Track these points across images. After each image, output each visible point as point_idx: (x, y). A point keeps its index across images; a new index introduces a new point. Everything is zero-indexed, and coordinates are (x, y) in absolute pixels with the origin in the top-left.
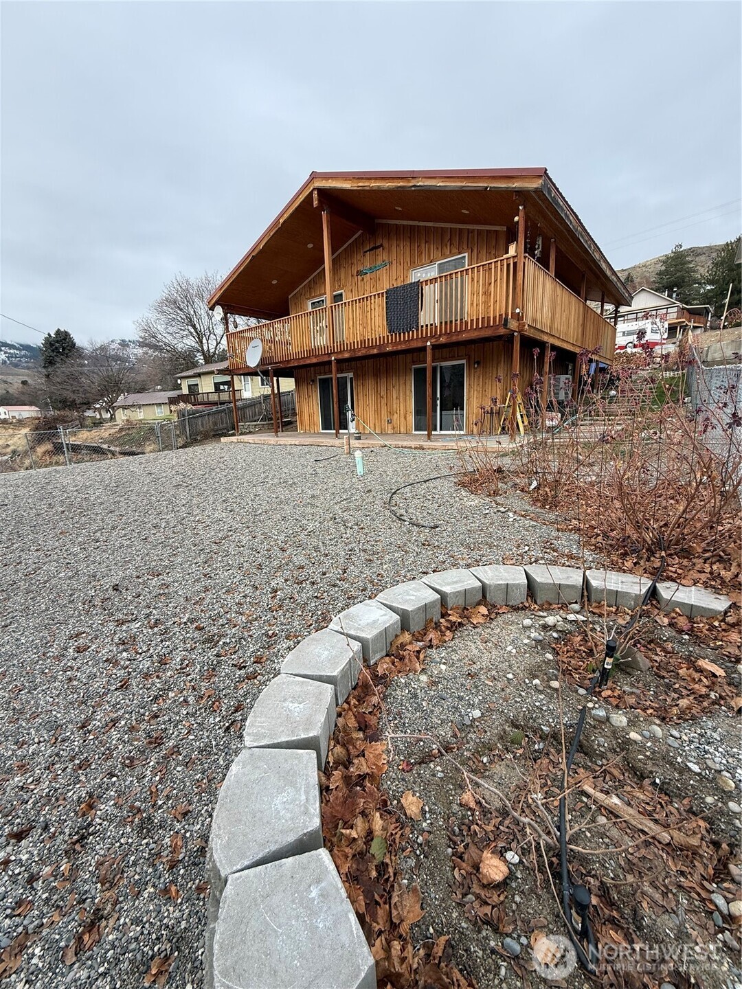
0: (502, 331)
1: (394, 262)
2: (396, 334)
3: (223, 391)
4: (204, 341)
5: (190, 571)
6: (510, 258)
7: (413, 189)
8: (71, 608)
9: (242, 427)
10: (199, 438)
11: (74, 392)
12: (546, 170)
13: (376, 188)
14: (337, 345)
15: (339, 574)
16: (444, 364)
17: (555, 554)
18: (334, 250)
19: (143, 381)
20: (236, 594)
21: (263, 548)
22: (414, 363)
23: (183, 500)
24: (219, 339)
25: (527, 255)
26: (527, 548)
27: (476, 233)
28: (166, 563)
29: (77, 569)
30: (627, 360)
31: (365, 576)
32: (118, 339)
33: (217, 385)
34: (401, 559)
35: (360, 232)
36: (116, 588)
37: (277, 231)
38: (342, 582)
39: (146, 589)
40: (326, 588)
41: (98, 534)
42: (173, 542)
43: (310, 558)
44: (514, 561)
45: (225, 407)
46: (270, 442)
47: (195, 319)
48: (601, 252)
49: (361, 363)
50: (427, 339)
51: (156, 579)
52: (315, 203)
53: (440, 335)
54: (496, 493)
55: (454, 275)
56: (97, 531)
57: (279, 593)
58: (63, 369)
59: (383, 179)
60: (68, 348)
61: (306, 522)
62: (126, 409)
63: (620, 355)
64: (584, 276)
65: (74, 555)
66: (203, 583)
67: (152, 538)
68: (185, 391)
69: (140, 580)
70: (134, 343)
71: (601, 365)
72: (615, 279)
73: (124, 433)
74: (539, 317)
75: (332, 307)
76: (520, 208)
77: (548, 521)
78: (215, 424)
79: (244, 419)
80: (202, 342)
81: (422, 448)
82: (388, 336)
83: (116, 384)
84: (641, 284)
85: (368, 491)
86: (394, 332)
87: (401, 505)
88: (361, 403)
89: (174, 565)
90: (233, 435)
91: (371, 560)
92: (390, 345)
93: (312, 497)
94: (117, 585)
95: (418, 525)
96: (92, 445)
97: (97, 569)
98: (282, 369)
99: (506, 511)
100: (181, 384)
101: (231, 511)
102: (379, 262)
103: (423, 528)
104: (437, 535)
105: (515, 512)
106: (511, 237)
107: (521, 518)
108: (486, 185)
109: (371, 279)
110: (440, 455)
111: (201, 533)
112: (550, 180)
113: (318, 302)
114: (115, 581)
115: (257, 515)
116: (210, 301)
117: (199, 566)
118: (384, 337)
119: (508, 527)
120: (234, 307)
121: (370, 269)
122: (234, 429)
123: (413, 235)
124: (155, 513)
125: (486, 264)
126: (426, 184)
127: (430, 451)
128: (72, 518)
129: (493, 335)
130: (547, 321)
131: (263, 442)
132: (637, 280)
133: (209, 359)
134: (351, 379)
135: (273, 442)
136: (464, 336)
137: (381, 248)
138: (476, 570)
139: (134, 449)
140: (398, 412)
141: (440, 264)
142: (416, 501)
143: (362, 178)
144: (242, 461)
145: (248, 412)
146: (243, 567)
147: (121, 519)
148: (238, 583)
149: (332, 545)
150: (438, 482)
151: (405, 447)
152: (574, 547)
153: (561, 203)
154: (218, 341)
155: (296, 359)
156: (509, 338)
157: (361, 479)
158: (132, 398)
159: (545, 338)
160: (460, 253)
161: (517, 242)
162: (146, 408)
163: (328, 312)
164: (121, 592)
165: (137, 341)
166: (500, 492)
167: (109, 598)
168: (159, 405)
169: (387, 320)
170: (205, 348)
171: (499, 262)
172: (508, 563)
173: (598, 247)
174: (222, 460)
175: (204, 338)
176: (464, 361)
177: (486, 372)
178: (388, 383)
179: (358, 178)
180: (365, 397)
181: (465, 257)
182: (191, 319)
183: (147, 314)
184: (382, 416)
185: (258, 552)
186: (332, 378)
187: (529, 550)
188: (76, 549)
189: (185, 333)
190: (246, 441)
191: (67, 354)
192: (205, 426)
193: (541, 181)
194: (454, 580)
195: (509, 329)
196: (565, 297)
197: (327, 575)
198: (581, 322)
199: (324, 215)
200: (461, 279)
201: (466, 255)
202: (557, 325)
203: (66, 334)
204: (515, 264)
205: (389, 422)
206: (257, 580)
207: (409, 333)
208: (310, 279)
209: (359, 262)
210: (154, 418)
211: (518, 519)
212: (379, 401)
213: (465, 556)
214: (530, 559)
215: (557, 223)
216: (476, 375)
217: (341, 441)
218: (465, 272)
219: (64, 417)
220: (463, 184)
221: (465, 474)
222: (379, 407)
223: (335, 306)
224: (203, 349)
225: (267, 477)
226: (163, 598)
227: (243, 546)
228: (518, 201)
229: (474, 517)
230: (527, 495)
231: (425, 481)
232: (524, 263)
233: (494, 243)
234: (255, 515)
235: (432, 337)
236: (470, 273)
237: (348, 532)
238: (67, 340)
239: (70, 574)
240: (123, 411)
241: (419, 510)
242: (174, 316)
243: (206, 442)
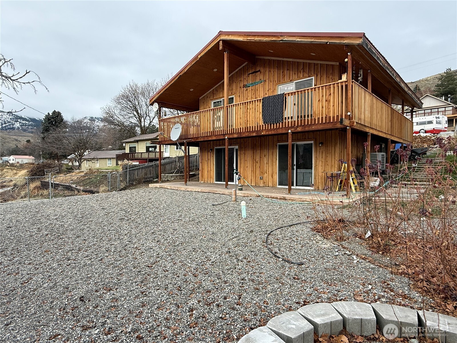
0: (339, 126)
1: (267, 81)
2: (268, 125)
3: (151, 152)
4: (142, 120)
5: (132, 289)
6: (343, 82)
7: (281, 42)
8: (51, 313)
9: (163, 177)
10: (134, 183)
11: (57, 148)
12: (364, 34)
13: (258, 41)
14: (229, 130)
15: (236, 299)
16: (299, 143)
17: (392, 293)
18: (230, 72)
19: (101, 143)
20: (164, 310)
21: (182, 272)
22: (279, 141)
23: (125, 230)
24: (151, 119)
25: (354, 80)
26: (370, 287)
27: (319, 65)
28: (115, 281)
29: (55, 281)
30: (421, 141)
31: (255, 302)
32: (89, 116)
33: (148, 148)
34: (279, 290)
35: (246, 63)
36: (82, 299)
37: (196, 62)
38: (238, 306)
39: (102, 301)
40: (228, 310)
41: (70, 254)
42: (120, 264)
43: (215, 284)
44: (362, 298)
45: (153, 163)
46: (181, 189)
47: (138, 107)
48: (400, 77)
49: (244, 140)
50: (289, 128)
51: (109, 293)
52: (221, 48)
53: (297, 127)
54: (342, 239)
55: (306, 91)
56: (68, 252)
57: (194, 312)
58: (53, 134)
59: (263, 36)
60: (59, 122)
61: (209, 253)
62: (89, 161)
63: (416, 138)
64: (389, 91)
65: (54, 269)
66: (141, 299)
67: (106, 260)
68: (127, 151)
69: (98, 294)
70: (98, 119)
71: (404, 145)
72: (410, 93)
73: (87, 177)
74: (363, 117)
75: (227, 106)
76: (349, 54)
77: (382, 264)
78: (146, 174)
79: (165, 171)
80: (141, 121)
81: (285, 199)
82: (263, 125)
83: (85, 144)
84: (426, 92)
85: (250, 231)
86: (267, 123)
87: (275, 244)
88: (242, 165)
89: (120, 283)
90: (157, 182)
91: (258, 289)
92: (264, 131)
93: (212, 234)
94: (83, 297)
95: (288, 261)
96: (66, 184)
97: (69, 282)
98: (193, 142)
99: (351, 254)
100: (125, 146)
101: (158, 242)
102: (258, 80)
103: (292, 265)
104: (303, 271)
105: (357, 255)
106: (343, 69)
107: (363, 261)
108: (326, 41)
109: (252, 90)
110: (298, 205)
111: (138, 258)
112: (367, 39)
113: (218, 102)
114: (82, 293)
115: (175, 246)
116: (151, 100)
117: (138, 285)
118: (260, 126)
119: (354, 267)
120: (165, 103)
121: (252, 84)
122: (157, 178)
123: (280, 66)
124: (107, 240)
125: (327, 85)
126: (289, 39)
127: (290, 201)
128: (52, 240)
129: (333, 128)
130: (368, 119)
131: (176, 189)
132: (422, 89)
133: (144, 131)
134: (237, 150)
135: (183, 189)
136: (314, 128)
137: (259, 72)
138: (337, 305)
139: (92, 189)
140: (267, 172)
141: (296, 82)
142: (286, 242)
143: (250, 35)
144: (163, 202)
145: (168, 167)
146: (168, 288)
147: (84, 243)
148: (165, 301)
149: (229, 274)
150: (299, 227)
151: (273, 198)
152: (406, 288)
153: (374, 51)
154: (151, 121)
155: (202, 137)
156: (344, 130)
157: (245, 221)
158: (94, 154)
159: (367, 130)
160: (309, 77)
161: (347, 73)
162: (102, 160)
163: (225, 109)
164: (85, 302)
165: (100, 118)
166: (345, 238)
167: (77, 307)
168: (110, 159)
169: (262, 116)
170: (143, 124)
171: (336, 84)
172: (358, 299)
173: (398, 75)
174: (150, 201)
175: (143, 119)
176: (312, 142)
177: (327, 149)
178: (261, 154)
179: (248, 35)
180: (245, 161)
181: (312, 79)
182: (135, 107)
183: (109, 104)
184: (257, 174)
185: (178, 277)
186: (224, 149)
187: (372, 288)
188: (55, 265)
189: (131, 115)
190: (166, 187)
191: (57, 125)
192: (139, 175)
193: (361, 40)
194: (322, 313)
195: (343, 125)
196: (378, 104)
197: (228, 300)
198: (390, 119)
199: (226, 54)
200: (311, 93)
201: (313, 78)
202: (374, 121)
203: (59, 113)
204: (346, 86)
205: (261, 179)
206: (179, 299)
207: (277, 124)
208: (213, 88)
209: (245, 80)
210: (106, 168)
211: (360, 261)
212: (255, 165)
213: (325, 290)
214: (374, 296)
215: (372, 62)
216: (321, 151)
217: (230, 191)
218: (313, 89)
219: (50, 164)
220: (313, 40)
221: (318, 222)
222: (255, 169)
223: (229, 106)
224: (141, 125)
225: (181, 216)
226: (113, 310)
227: (167, 271)
228: (347, 50)
229: (327, 258)
230: (364, 241)
231: (290, 226)
232: (352, 85)
233: (331, 72)
234: (174, 246)
235: (292, 127)
236: (317, 90)
237: (240, 264)
238: (59, 117)
239: (51, 285)
240: (87, 162)
241: (288, 249)
242: (125, 105)
243: (139, 186)
